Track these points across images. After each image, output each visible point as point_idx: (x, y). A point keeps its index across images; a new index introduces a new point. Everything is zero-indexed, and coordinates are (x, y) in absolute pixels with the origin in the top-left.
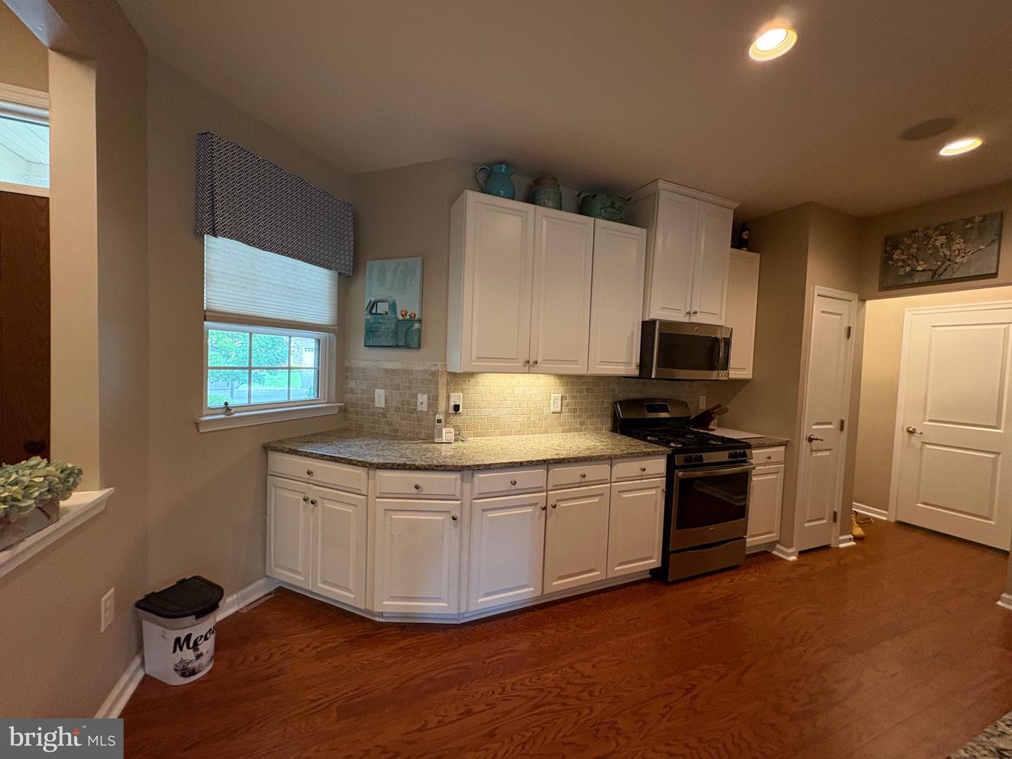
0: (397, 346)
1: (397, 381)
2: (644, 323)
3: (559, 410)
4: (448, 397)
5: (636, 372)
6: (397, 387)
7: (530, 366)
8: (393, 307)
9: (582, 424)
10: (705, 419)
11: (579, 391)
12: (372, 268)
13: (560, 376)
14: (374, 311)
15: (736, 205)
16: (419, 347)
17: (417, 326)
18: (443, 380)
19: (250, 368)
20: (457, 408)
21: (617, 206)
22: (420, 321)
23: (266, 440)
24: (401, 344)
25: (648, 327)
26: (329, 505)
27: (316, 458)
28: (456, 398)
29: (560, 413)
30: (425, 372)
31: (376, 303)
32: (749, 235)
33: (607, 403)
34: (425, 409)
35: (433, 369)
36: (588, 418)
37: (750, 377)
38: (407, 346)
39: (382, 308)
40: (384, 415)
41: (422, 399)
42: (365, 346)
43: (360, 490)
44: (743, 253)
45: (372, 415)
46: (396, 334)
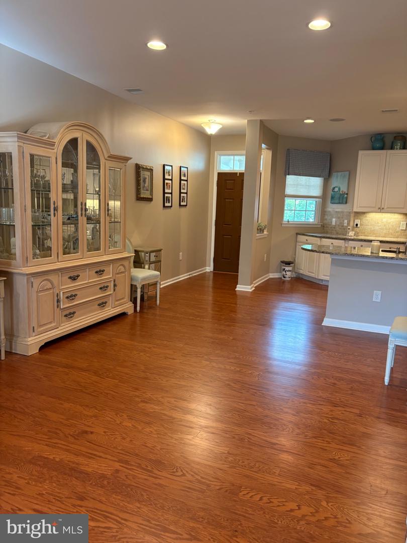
0: (340, 203)
1: (339, 216)
4: (354, 221)
6: (339, 218)
7: (381, 210)
8: (339, 189)
12: (334, 174)
13: (406, 215)
14: (334, 191)
16: (346, 203)
17: (346, 196)
18: (352, 215)
19: (295, 210)
20: (357, 225)
22: (347, 194)
23: (297, 232)
24: (341, 202)
27: (308, 236)
28: (358, 221)
30: (347, 212)
31: (335, 187)
34: (346, 225)
35: (350, 211)
38: (343, 203)
39: (336, 189)
40: (334, 228)
41: (346, 221)
42: (331, 203)
45: (331, 227)
46: (339, 198)
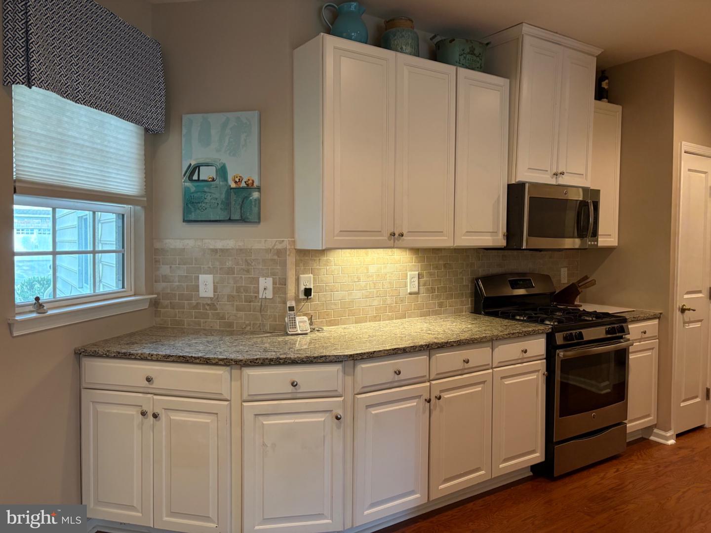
0: (230, 220)
1: (229, 264)
2: (510, 187)
3: (416, 289)
4: (298, 280)
5: (502, 243)
6: (231, 271)
7: (395, 239)
8: (222, 172)
9: (441, 305)
10: (570, 293)
11: (437, 267)
12: (192, 124)
13: (416, 251)
14: (195, 177)
15: (598, 52)
16: (259, 222)
17: (255, 195)
18: (291, 260)
19: (54, 253)
20: (308, 292)
21: (476, 52)
22: (259, 189)
23: (78, 345)
24: (236, 216)
25: (515, 191)
26: (176, 417)
27: (157, 360)
28: (307, 280)
29: (417, 293)
30: (269, 251)
31: (198, 167)
32: (609, 84)
33: (466, 281)
34: (269, 295)
35: (279, 246)
36: (447, 298)
37: (616, 244)
38: (243, 220)
39: (206, 173)
40: (212, 306)
41: (266, 285)
42: (184, 221)
43: (221, 394)
44: (604, 104)
45: (197, 306)
46: (227, 205)
